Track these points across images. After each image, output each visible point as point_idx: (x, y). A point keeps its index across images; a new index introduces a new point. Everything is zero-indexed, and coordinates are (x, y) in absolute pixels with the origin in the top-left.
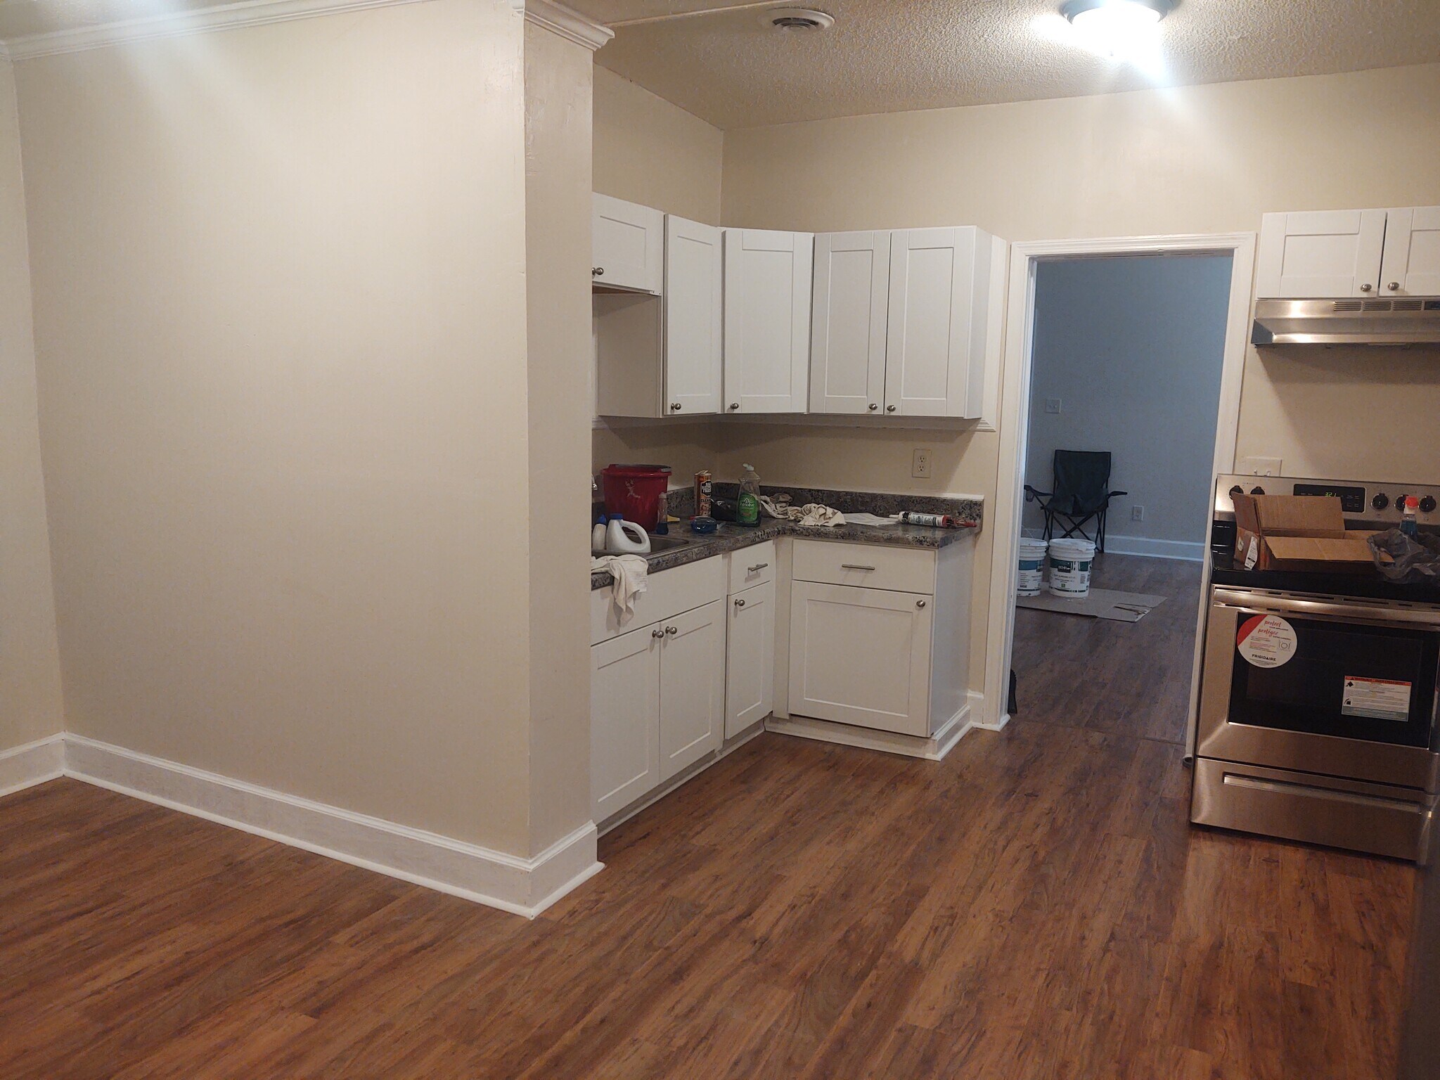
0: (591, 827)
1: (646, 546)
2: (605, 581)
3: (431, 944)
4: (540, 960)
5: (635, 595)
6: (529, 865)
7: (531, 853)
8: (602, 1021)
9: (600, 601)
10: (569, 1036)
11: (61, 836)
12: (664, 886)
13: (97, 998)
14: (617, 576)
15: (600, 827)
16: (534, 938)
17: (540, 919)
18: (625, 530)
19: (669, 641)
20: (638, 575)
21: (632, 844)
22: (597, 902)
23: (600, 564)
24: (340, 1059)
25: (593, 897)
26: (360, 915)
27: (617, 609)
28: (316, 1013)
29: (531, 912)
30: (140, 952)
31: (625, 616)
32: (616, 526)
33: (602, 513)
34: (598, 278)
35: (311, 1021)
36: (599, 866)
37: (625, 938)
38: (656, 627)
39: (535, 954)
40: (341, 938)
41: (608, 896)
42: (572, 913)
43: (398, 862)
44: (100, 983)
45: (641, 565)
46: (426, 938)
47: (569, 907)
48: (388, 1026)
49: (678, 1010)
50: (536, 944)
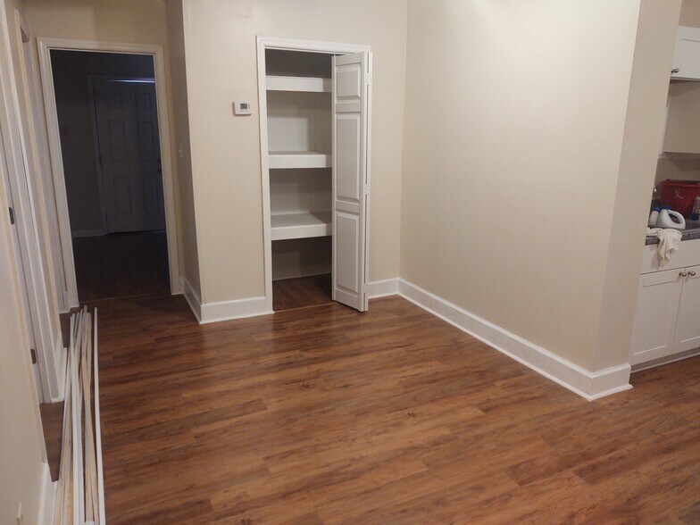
0: (628, 366)
1: (683, 225)
2: (654, 241)
3: (539, 398)
4: (591, 420)
5: (671, 251)
6: (592, 376)
7: (593, 369)
8: (621, 458)
9: (650, 251)
10: (602, 458)
11: (396, 316)
12: (666, 406)
13: (404, 379)
14: (661, 239)
15: (633, 367)
16: (591, 410)
17: (594, 402)
18: (671, 215)
19: (690, 279)
20: (675, 240)
21: (651, 381)
22: (626, 403)
23: (652, 232)
24: (494, 432)
25: (625, 400)
26: (507, 377)
27: (659, 257)
28: (486, 411)
29: (590, 398)
30: (419, 367)
31: (663, 262)
32: (665, 213)
33: (657, 205)
34: (675, 75)
35: (483, 413)
36: (630, 386)
37: (639, 424)
38: (682, 270)
39: (590, 416)
40: (498, 384)
41: (632, 401)
42: (612, 404)
43: (526, 358)
44: (405, 374)
45: (678, 235)
46: (535, 395)
47: (612, 400)
48: (514, 426)
49: (665, 466)
50: (590, 413)
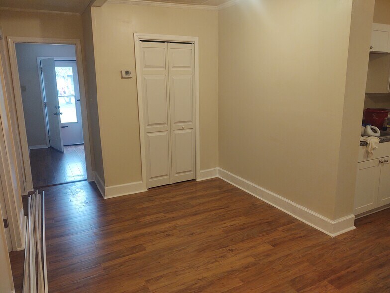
0: (353, 216)
1: (379, 134)
2: (364, 144)
3: (304, 236)
4: (335, 249)
5: (374, 149)
6: (333, 222)
7: (334, 218)
8: (354, 271)
9: (362, 150)
10: (343, 272)
11: (218, 191)
12: (377, 238)
13: (225, 228)
14: (368, 142)
15: (356, 216)
16: (333, 243)
17: (335, 238)
18: (372, 128)
19: (384, 165)
20: (376, 143)
21: (366, 223)
22: (353, 237)
23: (363, 138)
24: (279, 258)
25: (352, 236)
26: (284, 225)
27: (367, 153)
28: (273, 246)
29: (333, 235)
30: (233, 220)
31: (370, 155)
32: (368, 127)
33: (365, 123)
35: (272, 247)
36: (354, 228)
37: (363, 250)
38: (380, 160)
39: (334, 247)
40: (280, 229)
41: (357, 236)
42: (345, 239)
43: (295, 213)
44: (225, 225)
45: (377, 140)
46: (302, 235)
47: (345, 236)
48: (291, 254)
49: (380, 276)
50: (333, 244)
